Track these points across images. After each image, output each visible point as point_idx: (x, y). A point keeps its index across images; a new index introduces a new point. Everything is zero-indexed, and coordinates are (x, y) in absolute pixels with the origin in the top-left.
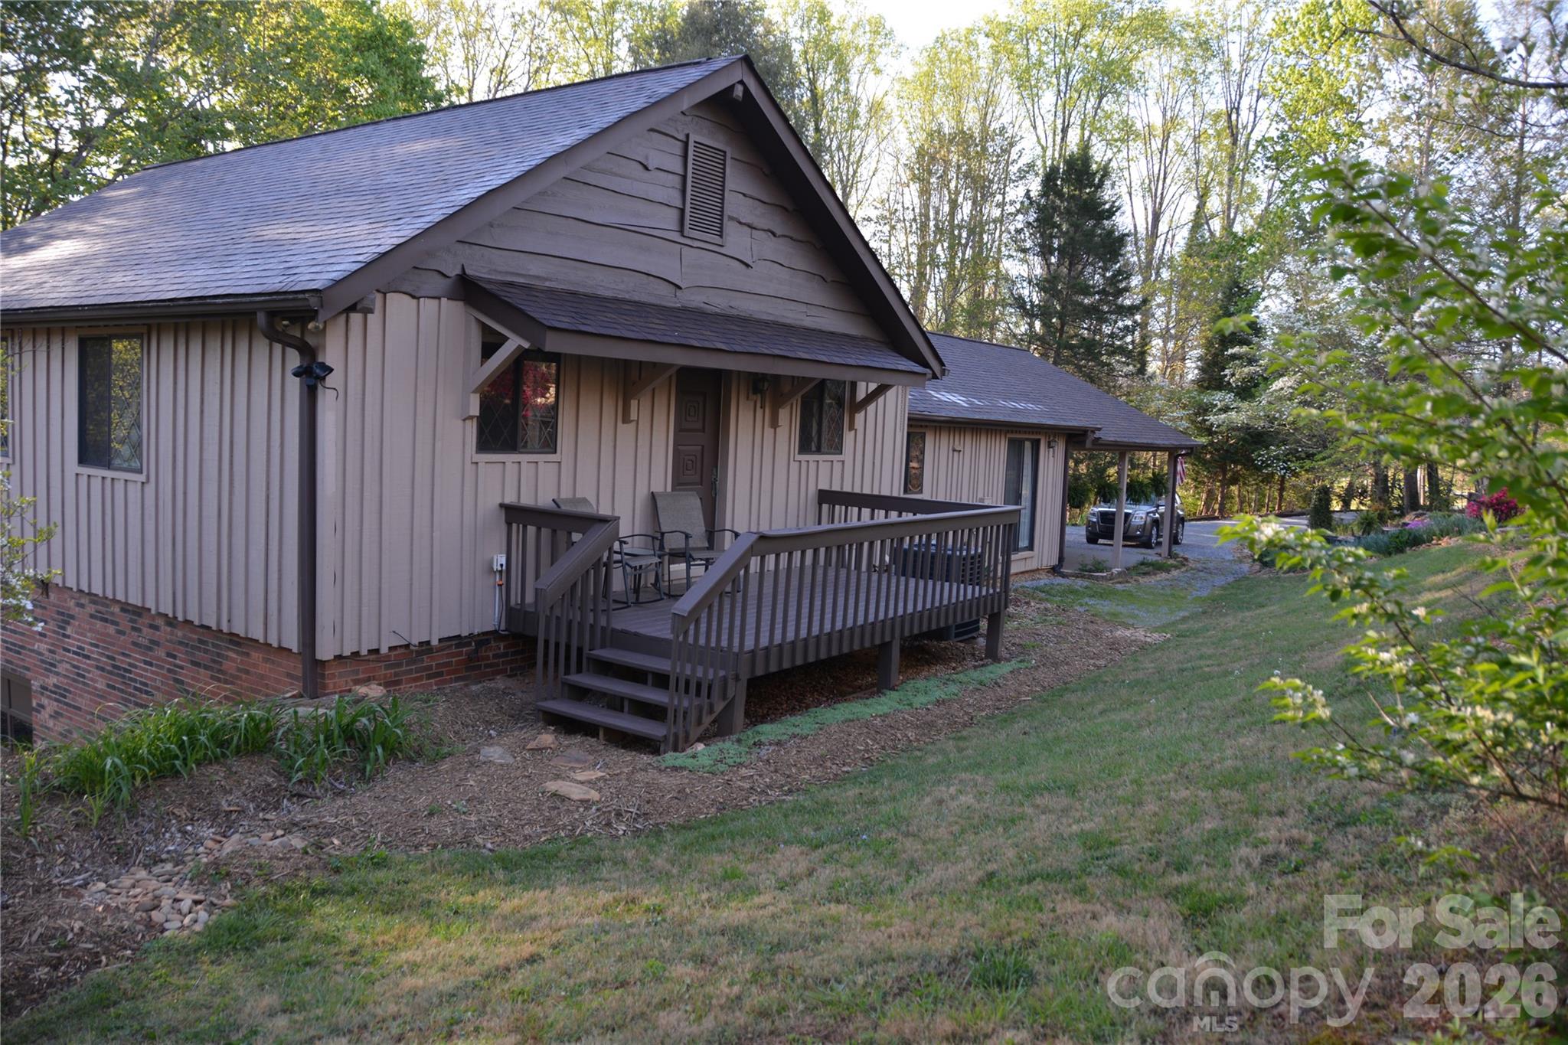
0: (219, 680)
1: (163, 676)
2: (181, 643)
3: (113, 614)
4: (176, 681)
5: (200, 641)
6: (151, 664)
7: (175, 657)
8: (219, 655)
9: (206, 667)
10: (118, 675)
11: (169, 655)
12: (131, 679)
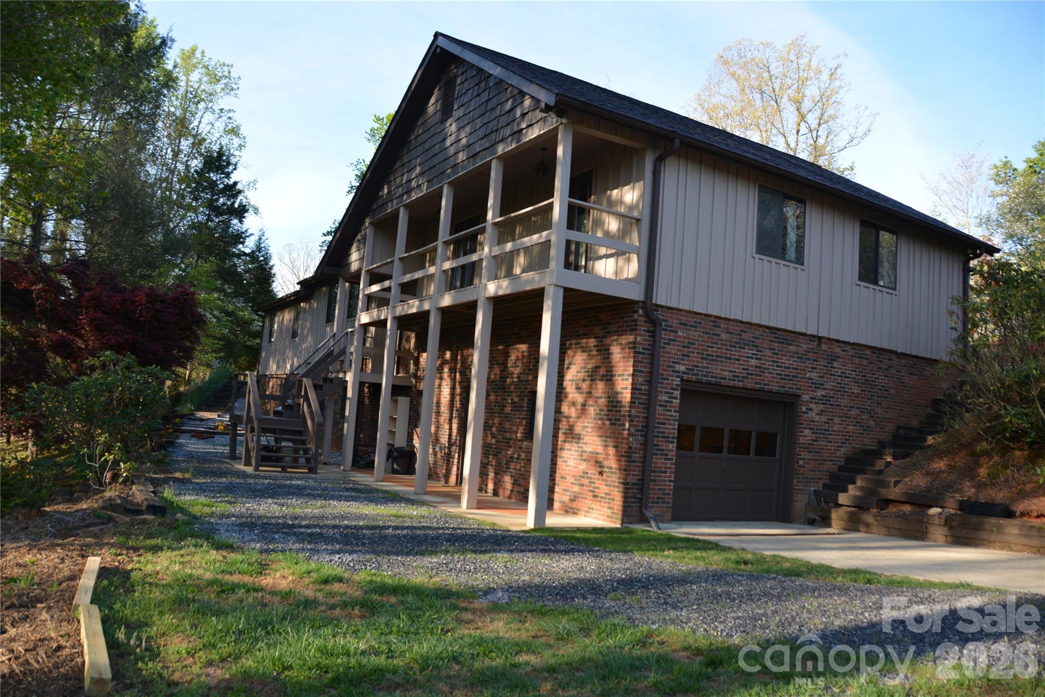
0: (922, 379)
1: (895, 381)
2: (904, 366)
3: (866, 355)
4: (901, 382)
5: (914, 364)
6: (888, 377)
7: (900, 372)
8: (922, 369)
9: (916, 375)
10: (869, 384)
11: (898, 371)
12: (876, 385)
